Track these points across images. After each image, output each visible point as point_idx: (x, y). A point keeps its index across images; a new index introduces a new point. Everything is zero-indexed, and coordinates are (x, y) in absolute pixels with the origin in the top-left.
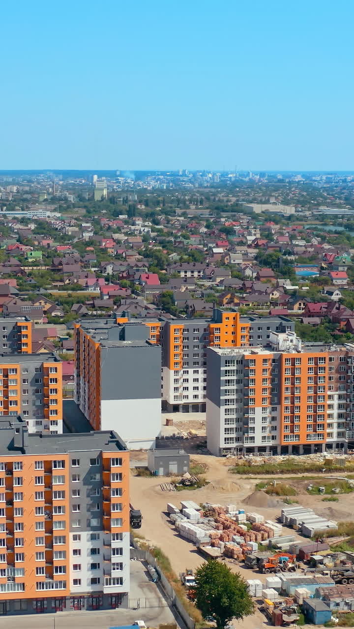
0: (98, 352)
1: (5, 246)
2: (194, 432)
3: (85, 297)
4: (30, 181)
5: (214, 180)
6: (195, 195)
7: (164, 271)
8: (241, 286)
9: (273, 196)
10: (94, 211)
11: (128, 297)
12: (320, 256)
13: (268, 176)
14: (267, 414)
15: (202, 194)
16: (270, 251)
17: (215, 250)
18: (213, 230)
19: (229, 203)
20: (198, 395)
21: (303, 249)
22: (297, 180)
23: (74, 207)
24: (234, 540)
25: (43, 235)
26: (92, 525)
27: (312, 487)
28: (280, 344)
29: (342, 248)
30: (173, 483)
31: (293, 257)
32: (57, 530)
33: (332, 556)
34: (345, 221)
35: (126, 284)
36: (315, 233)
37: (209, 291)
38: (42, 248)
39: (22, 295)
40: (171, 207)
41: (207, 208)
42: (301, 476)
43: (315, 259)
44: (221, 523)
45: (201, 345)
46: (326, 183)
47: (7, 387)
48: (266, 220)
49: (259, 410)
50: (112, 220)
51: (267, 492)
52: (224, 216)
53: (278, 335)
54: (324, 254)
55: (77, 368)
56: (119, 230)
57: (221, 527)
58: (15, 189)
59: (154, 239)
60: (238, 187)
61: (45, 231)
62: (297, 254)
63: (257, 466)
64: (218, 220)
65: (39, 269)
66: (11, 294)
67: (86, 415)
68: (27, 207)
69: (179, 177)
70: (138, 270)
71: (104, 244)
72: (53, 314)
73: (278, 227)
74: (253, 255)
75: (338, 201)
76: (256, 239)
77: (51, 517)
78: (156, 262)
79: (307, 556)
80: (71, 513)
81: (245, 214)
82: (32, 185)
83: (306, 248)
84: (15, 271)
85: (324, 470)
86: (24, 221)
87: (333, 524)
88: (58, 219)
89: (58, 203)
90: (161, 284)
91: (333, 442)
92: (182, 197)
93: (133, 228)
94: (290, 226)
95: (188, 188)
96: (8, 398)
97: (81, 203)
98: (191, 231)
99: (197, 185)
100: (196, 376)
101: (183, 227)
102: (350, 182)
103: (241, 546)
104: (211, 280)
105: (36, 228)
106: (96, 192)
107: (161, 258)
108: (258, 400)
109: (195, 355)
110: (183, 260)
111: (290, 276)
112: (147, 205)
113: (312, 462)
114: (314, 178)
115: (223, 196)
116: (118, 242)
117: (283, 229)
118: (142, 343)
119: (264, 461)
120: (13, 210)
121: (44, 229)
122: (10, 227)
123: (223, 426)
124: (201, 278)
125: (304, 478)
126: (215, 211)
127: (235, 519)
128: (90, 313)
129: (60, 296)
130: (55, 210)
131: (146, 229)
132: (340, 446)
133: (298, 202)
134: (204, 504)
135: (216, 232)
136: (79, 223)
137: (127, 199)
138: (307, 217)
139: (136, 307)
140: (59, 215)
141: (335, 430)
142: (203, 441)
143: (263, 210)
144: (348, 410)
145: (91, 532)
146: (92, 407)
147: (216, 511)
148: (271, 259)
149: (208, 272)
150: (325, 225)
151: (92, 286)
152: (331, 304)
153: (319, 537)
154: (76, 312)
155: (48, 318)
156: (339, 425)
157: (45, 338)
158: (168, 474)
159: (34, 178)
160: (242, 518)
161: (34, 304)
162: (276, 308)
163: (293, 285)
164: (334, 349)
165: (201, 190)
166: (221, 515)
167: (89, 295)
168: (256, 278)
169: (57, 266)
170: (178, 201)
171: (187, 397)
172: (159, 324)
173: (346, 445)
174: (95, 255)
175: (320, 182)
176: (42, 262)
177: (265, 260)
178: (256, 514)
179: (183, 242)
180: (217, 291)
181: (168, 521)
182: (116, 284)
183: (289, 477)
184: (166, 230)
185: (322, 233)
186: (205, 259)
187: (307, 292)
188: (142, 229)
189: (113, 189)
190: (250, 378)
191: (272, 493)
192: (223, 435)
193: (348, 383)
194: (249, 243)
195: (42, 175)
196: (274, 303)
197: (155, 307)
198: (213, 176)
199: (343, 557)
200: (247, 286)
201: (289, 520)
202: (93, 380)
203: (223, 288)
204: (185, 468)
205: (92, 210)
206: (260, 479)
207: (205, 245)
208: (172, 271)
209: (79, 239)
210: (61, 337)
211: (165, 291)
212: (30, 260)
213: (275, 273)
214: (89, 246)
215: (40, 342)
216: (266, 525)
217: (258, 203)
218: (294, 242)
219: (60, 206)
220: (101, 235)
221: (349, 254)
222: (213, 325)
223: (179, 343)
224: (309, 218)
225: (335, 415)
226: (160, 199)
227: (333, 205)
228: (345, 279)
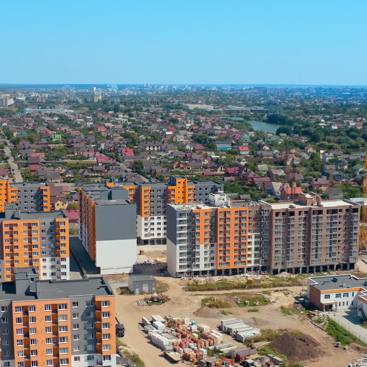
0: (94, 208)
1: (39, 131)
2: (159, 260)
3: (87, 164)
4: (56, 91)
5: (164, 90)
6: (154, 99)
7: (136, 147)
8: (184, 156)
9: (200, 99)
10: (94, 109)
11: (114, 164)
12: (231, 136)
13: (197, 87)
14: (208, 249)
15: (158, 98)
16: (200, 133)
17: (167, 133)
18: (166, 120)
19: (174, 104)
20: (160, 234)
21: (220, 132)
22: (213, 90)
23: (82, 106)
24: (189, 347)
25: (62, 124)
26: (88, 350)
27: (240, 301)
28: (216, 202)
29: (244, 131)
30: (145, 299)
31: (214, 137)
32: (62, 354)
33: (260, 360)
34: (244, 114)
35: (113, 155)
36: (227, 121)
37: (165, 160)
38: (61, 132)
39: (48, 163)
40: (140, 106)
41: (161, 107)
42: (232, 292)
43: (228, 138)
44: (180, 332)
45: (162, 200)
46: (230, 91)
47: (31, 235)
48: (197, 114)
49: (202, 246)
50: (104, 114)
51: (210, 306)
52: (172, 111)
53: (214, 196)
54: (233, 135)
55: (80, 217)
56: (108, 121)
57: (180, 336)
58: (47, 95)
59: (130, 126)
60: (179, 94)
61: (64, 122)
62: (217, 135)
63: (202, 285)
64: (168, 114)
65: (59, 146)
66: (41, 163)
67: (86, 249)
68: (54, 107)
69: (144, 88)
70: (120, 147)
71: (99, 129)
72: (67, 176)
73: (204, 118)
74: (190, 136)
75: (238, 102)
76: (192, 126)
77: (57, 345)
78: (131, 141)
79: (242, 359)
80: (72, 341)
81: (184, 110)
82: (57, 93)
83: (222, 131)
84: (44, 147)
85: (247, 287)
86: (51, 115)
87: (257, 332)
88: (72, 114)
89: (72, 104)
90: (135, 155)
91: (252, 266)
92: (146, 100)
93: (117, 119)
94: (211, 118)
95: (150, 95)
96: (31, 243)
97: (86, 104)
98: (152, 121)
99: (155, 93)
100: (159, 221)
101: (147, 118)
102: (245, 90)
103: (195, 352)
104: (165, 152)
105: (58, 119)
106: (95, 97)
107: (135, 138)
108: (202, 240)
109: (158, 207)
110: (148, 140)
111: (213, 149)
112: (125, 105)
113: (238, 281)
114: (223, 88)
115: (170, 99)
116: (108, 128)
117: (207, 119)
118: (123, 202)
119: (207, 282)
120: (45, 108)
121: (63, 120)
122: (43, 119)
123: (178, 258)
124: (159, 151)
125: (234, 294)
126: (167, 108)
127: (189, 328)
128: (90, 174)
129: (71, 164)
130: (70, 108)
131: (125, 120)
132: (256, 269)
133: (215, 103)
134: (167, 317)
135: (167, 121)
136: (84, 116)
137: (113, 101)
138: (221, 112)
139: (119, 171)
140: (72, 111)
141: (253, 259)
142: (165, 266)
143: (195, 107)
144: (262, 245)
145: (88, 355)
146: (90, 244)
147: (176, 322)
148: (201, 138)
149: (163, 147)
150: (232, 116)
151: (91, 157)
152: (241, 168)
153: (249, 342)
154: (82, 174)
155: (63, 178)
156: (255, 255)
157: (61, 193)
158: (142, 293)
159: (59, 89)
160: (194, 328)
161: (54, 169)
162: (207, 170)
163: (216, 155)
164: (252, 205)
165: (157, 95)
166: (180, 326)
167: (90, 163)
168: (193, 150)
169: (70, 144)
170: (144, 103)
171: (153, 235)
172: (135, 187)
173: (260, 268)
174: (94, 136)
175: (227, 91)
176: (61, 141)
177: (197, 139)
178: (204, 325)
179: (147, 128)
180: (169, 159)
181: (143, 330)
182: (107, 155)
183: (223, 293)
184: (137, 120)
185: (231, 122)
186: (161, 138)
187: (225, 160)
188: (123, 120)
189: (105, 95)
190: (196, 225)
191: (213, 306)
192: (178, 264)
193: (261, 227)
194: (187, 128)
195: (63, 87)
196: (205, 167)
197: (131, 170)
198: (164, 87)
199: (267, 360)
200: (188, 156)
201: (226, 329)
202: (91, 226)
203: (173, 157)
204: (154, 289)
205: (92, 108)
206: (204, 295)
207: (161, 130)
208: (141, 147)
209: (84, 126)
210: (72, 191)
211: (137, 160)
212: (54, 140)
213: (204, 148)
214: (90, 131)
215: (57, 196)
216: (211, 334)
217: (191, 104)
218: (214, 127)
219: (73, 106)
220: (97, 124)
221: (248, 135)
222: (170, 187)
223: (147, 199)
224: (222, 112)
225: (253, 249)
226: (133, 101)
227: (235, 104)
228: (247, 151)
